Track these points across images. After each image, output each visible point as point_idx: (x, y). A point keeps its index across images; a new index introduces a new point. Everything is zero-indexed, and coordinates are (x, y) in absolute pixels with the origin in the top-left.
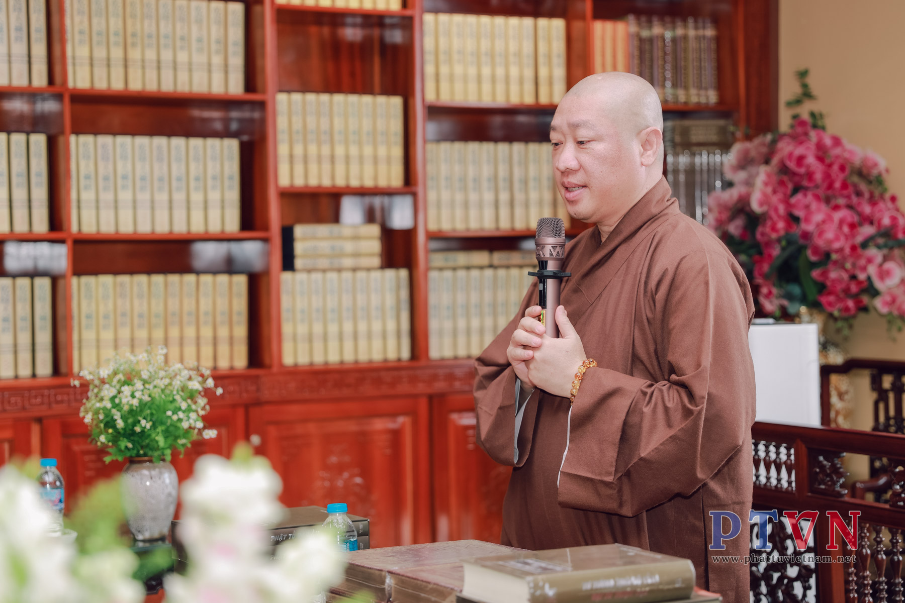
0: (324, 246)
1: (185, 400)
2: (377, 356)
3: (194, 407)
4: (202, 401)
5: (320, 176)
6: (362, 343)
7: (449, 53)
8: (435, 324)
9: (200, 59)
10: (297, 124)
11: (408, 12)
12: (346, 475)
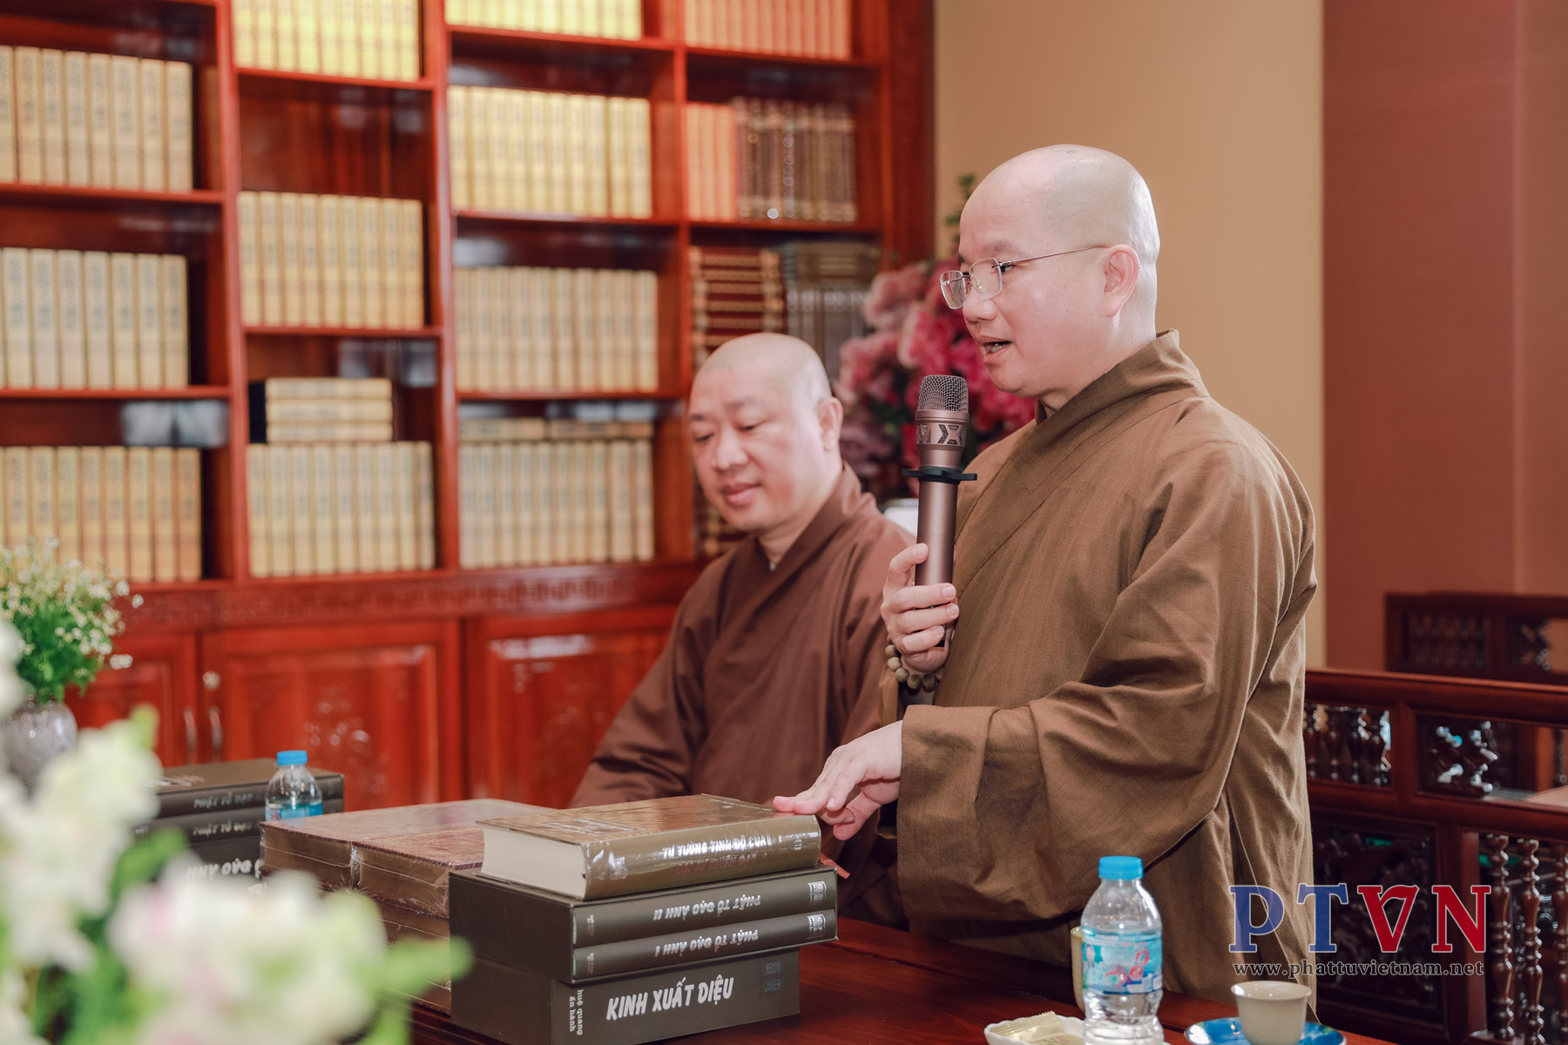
0: (311, 409)
1: (83, 611)
2: (387, 563)
3: (97, 622)
4: (111, 615)
5: (303, 311)
6: (367, 547)
7: (486, 143)
8: (469, 519)
9: (128, 142)
10: (270, 237)
11: (427, 83)
12: (342, 728)
